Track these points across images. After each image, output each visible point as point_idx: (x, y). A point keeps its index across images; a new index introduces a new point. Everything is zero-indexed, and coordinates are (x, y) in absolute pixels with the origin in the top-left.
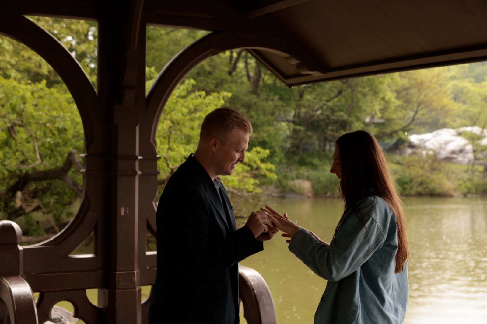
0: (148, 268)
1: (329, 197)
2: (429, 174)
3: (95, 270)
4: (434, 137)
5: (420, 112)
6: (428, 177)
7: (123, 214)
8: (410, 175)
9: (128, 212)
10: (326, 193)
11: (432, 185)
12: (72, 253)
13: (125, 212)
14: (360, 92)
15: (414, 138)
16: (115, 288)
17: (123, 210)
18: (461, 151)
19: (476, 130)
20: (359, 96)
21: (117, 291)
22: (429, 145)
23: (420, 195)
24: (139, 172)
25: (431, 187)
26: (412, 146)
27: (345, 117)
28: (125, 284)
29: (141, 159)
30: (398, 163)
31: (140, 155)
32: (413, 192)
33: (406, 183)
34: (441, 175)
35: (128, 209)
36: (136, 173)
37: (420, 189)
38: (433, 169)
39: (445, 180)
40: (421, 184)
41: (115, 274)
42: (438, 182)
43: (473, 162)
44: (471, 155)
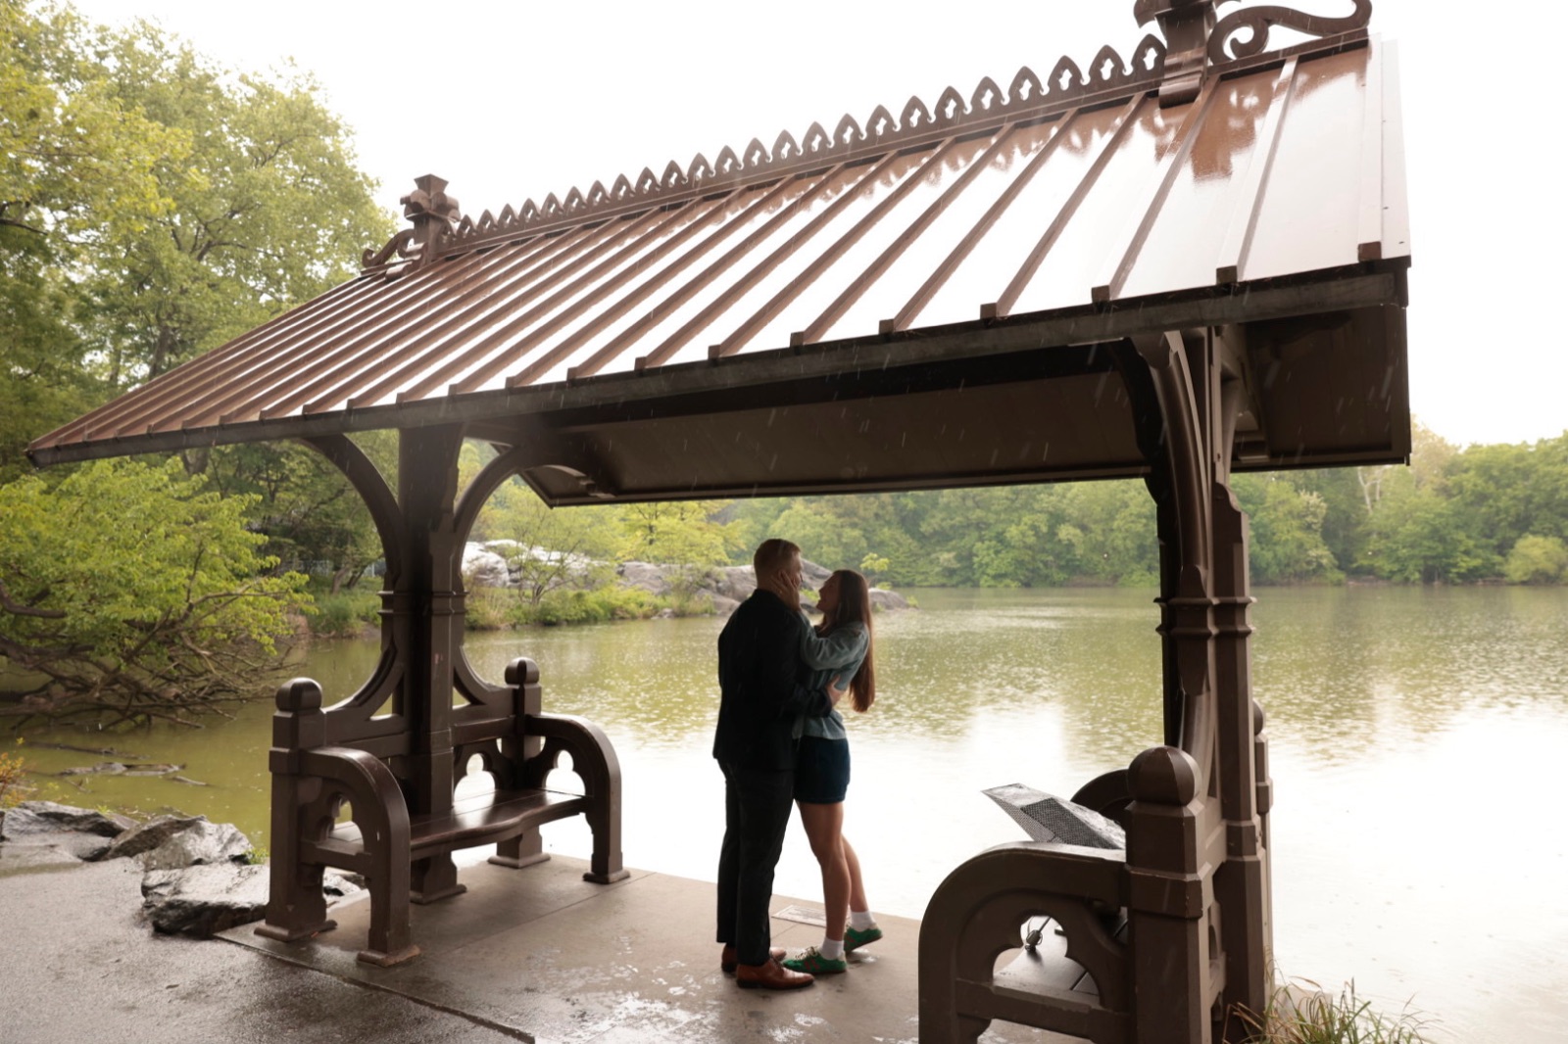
0: (456, 724)
3: (401, 732)
7: (437, 662)
12: (375, 713)
13: (440, 661)
17: (437, 657)
18: (495, 569)
19: (517, 544)
21: (433, 755)
28: (437, 747)
41: (430, 735)
42: (480, 611)
43: (509, 584)
44: (506, 576)
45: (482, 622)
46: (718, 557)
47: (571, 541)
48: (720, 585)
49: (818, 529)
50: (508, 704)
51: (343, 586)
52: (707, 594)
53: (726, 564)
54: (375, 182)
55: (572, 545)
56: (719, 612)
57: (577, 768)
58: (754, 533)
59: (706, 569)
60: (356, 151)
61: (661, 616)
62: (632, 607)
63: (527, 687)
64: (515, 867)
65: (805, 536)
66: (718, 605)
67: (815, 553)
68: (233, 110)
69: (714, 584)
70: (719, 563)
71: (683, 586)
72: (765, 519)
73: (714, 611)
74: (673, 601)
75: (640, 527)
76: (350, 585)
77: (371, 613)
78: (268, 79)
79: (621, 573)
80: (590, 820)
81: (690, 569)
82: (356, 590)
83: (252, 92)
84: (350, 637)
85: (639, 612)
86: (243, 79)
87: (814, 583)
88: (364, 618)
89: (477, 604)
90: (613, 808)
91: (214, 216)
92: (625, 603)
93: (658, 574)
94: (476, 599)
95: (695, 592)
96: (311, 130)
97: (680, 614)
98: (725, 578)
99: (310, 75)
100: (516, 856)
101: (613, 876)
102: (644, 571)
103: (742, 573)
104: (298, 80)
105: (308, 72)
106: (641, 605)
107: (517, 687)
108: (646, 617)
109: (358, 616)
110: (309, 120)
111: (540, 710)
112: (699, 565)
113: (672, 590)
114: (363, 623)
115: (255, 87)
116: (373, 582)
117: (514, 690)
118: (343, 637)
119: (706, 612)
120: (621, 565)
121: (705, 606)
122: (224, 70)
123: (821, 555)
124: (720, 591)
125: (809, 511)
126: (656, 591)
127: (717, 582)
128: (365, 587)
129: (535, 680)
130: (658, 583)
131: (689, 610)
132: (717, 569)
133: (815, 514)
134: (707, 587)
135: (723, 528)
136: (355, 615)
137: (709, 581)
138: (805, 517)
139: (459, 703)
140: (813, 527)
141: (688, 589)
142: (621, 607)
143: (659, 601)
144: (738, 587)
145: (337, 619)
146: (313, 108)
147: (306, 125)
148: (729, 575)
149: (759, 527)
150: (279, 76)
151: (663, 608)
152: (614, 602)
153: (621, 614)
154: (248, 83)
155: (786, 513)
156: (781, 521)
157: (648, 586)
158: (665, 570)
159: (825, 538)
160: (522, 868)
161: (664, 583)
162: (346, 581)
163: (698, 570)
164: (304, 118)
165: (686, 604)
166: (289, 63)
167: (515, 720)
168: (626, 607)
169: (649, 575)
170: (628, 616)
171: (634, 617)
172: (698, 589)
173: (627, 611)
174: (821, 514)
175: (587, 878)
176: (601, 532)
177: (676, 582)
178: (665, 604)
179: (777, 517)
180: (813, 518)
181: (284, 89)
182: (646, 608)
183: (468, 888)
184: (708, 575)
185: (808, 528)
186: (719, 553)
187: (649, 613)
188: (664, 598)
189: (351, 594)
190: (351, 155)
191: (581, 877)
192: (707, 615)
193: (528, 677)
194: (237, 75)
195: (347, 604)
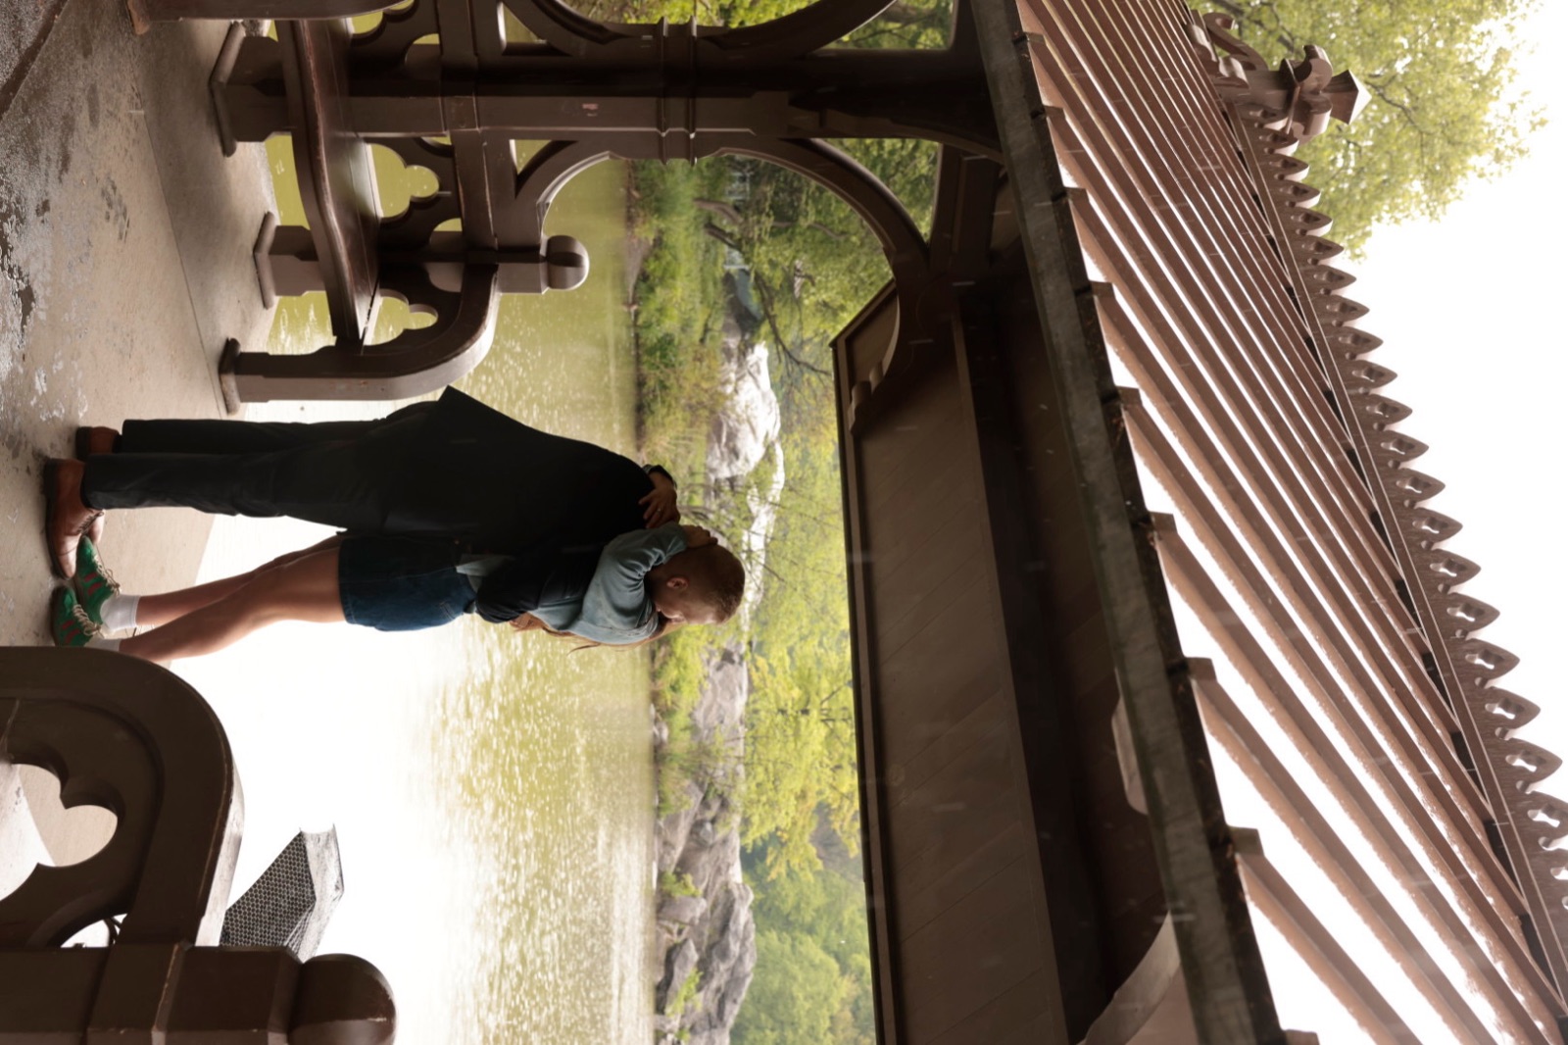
0: (485, 144)
1: (629, 195)
2: (683, 401)
3: (476, 54)
4: (764, 395)
5: (814, 378)
6: (677, 399)
7: (585, 106)
8: (680, 364)
9: (589, 115)
10: (637, 189)
11: (660, 410)
12: (508, 10)
13: (588, 110)
14: (857, 262)
15: (761, 353)
16: (443, 95)
17: (593, 107)
18: (735, 453)
19: (776, 489)
20: (849, 259)
21: (439, 99)
22: (747, 385)
23: (640, 383)
24: (664, 135)
25: (658, 407)
26: (746, 348)
27: (803, 223)
28: (453, 111)
29: (688, 136)
30: (706, 330)
31: (698, 134)
32: (645, 369)
33: (664, 356)
34: (681, 427)
35: (595, 115)
36: (662, 128)
37: (651, 383)
38: (692, 408)
39: (672, 433)
40: (664, 387)
41: (470, 94)
42: (667, 420)
43: (713, 477)
44: (725, 473)
45: (649, 422)
46: (755, 819)
47: (783, 568)
48: (708, 826)
49: (805, 1022)
50: (516, 237)
51: (710, 218)
52: (693, 801)
53: (743, 834)
54: (1358, 251)
55: (775, 568)
56: (661, 823)
57: (407, 334)
58: (797, 908)
59: (735, 800)
60: (1404, 221)
61: (656, 721)
62: (672, 673)
63: (542, 268)
64: (257, 247)
65: (793, 998)
66: (673, 822)
67: (763, 1016)
68: (1451, 39)
69: (709, 815)
70: (746, 822)
71: (705, 761)
72: (822, 928)
73: (663, 814)
74: (681, 744)
75: (807, 693)
76: (711, 228)
77: (667, 252)
78: (1508, 92)
79: (727, 657)
80: (325, 351)
81: (736, 774)
82: (703, 237)
83: (1484, 66)
84: (630, 220)
85: (664, 684)
86: (1501, 56)
87: (710, 995)
88: (659, 242)
89: (679, 415)
90: (341, 384)
91: (1282, 15)
92: (679, 660)
93: (727, 721)
94: (688, 415)
95: (696, 782)
96: (1432, 153)
97: (658, 755)
98: (720, 836)
99: (1521, 152)
100: (274, 250)
101: (231, 381)
102: (733, 697)
103: (729, 866)
104: (1509, 133)
105: (1523, 147)
106: (674, 688)
107: (543, 252)
108: (655, 697)
109: (661, 232)
110: (1449, 149)
111: (504, 289)
112: (742, 788)
113: (700, 743)
114: (651, 237)
115: (1493, 71)
116: (715, 263)
117: (538, 248)
118: (629, 207)
119: (661, 800)
120: (742, 658)
121: (672, 799)
122: (1513, 23)
123: (760, 1028)
124: (697, 825)
125: (837, 1006)
126: (699, 715)
127: (713, 821)
128: (707, 251)
129: (552, 283)
130: (713, 719)
131: (665, 770)
132: (736, 820)
133: (832, 1018)
134: (705, 804)
135: (807, 838)
136: (662, 226)
137: (716, 805)
138: (826, 999)
139: (520, 152)
140: (808, 1012)
141: (699, 768)
142: (671, 654)
143: (681, 719)
144: (704, 858)
145: (657, 200)
146: (1466, 153)
147: (1439, 144)
148: (725, 841)
149: (808, 917)
150: (1513, 107)
151: (670, 726)
152: (681, 641)
153: (660, 654)
154: (1497, 60)
155: (835, 966)
156: (819, 955)
157: (706, 703)
158: (734, 730)
159: (789, 1035)
160: (254, 257)
161: (711, 729)
162: (716, 222)
163: (732, 787)
164: (1451, 142)
165: (675, 765)
166: (1537, 119)
167: (491, 249)
168: (672, 662)
169: (726, 704)
170: (657, 665)
171: (654, 676)
172: (701, 785)
173: (665, 663)
174: (831, 1029)
175: (231, 345)
176: (798, 618)
177: (713, 749)
178: (676, 730)
179: (826, 949)
180: (825, 1013)
181: (1493, 113)
182: (669, 695)
183: (230, 160)
184: (724, 804)
185: (807, 1005)
186: (762, 823)
187: (662, 702)
188: (686, 729)
189: (696, 228)
190: (1399, 215)
191: (231, 336)
192: (656, 802)
193: (558, 269)
194: (1507, 46)
195: (680, 214)
